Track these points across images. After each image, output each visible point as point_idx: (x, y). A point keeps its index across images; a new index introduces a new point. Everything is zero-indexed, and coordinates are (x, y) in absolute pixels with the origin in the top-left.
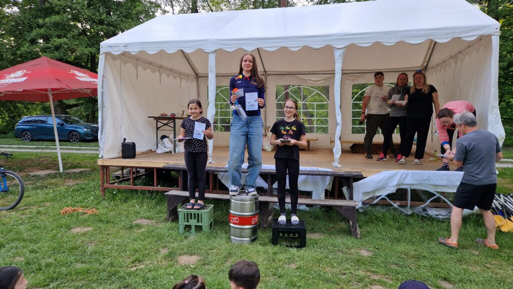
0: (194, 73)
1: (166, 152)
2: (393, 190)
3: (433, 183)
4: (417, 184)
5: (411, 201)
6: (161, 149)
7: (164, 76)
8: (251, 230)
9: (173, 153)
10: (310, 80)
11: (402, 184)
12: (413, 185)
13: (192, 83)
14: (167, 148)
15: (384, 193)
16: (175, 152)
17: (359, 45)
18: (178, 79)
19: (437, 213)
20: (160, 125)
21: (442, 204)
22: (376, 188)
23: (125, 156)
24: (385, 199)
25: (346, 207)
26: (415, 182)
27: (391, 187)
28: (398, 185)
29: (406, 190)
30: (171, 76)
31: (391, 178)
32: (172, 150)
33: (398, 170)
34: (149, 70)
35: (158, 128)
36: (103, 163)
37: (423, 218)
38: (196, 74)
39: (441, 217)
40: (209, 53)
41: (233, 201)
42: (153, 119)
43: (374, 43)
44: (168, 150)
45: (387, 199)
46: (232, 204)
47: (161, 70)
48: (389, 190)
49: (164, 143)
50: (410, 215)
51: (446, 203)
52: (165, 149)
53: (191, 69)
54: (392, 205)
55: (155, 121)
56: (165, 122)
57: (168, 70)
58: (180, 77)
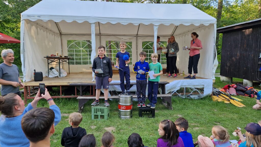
0: (59, 33)
1: (55, 77)
2: (178, 88)
3: (193, 84)
4: (188, 85)
5: (186, 92)
6: (52, 75)
7: (48, 33)
8: (130, 112)
9: (59, 77)
10: (122, 39)
11: (182, 86)
12: (186, 86)
13: (59, 38)
14: (55, 74)
15: (176, 90)
16: (60, 76)
17: (165, 24)
18: (53, 35)
19: (194, 97)
20: (49, 61)
21: (196, 93)
22: (172, 88)
23: (36, 80)
24: (176, 93)
25: (167, 97)
26: (187, 85)
27: (178, 87)
28: (181, 86)
29: (184, 88)
30: (51, 34)
31: (178, 83)
32: (58, 76)
33: (180, 80)
34: (42, 30)
35: (48, 64)
36: (26, 84)
37: (189, 99)
38: (60, 33)
39: (196, 98)
40: (91, 24)
41: (121, 98)
42: (46, 58)
43: (171, 24)
44: (56, 76)
45: (176, 92)
46: (121, 100)
47: (47, 30)
48: (177, 88)
49: (53, 72)
50: (185, 99)
51: (198, 92)
52: (54, 75)
53: (58, 30)
54: (178, 95)
55: (47, 59)
56: (52, 60)
57: (49, 30)
58: (54, 34)
